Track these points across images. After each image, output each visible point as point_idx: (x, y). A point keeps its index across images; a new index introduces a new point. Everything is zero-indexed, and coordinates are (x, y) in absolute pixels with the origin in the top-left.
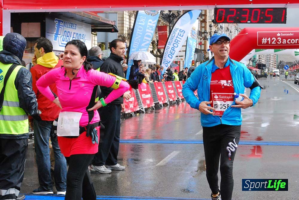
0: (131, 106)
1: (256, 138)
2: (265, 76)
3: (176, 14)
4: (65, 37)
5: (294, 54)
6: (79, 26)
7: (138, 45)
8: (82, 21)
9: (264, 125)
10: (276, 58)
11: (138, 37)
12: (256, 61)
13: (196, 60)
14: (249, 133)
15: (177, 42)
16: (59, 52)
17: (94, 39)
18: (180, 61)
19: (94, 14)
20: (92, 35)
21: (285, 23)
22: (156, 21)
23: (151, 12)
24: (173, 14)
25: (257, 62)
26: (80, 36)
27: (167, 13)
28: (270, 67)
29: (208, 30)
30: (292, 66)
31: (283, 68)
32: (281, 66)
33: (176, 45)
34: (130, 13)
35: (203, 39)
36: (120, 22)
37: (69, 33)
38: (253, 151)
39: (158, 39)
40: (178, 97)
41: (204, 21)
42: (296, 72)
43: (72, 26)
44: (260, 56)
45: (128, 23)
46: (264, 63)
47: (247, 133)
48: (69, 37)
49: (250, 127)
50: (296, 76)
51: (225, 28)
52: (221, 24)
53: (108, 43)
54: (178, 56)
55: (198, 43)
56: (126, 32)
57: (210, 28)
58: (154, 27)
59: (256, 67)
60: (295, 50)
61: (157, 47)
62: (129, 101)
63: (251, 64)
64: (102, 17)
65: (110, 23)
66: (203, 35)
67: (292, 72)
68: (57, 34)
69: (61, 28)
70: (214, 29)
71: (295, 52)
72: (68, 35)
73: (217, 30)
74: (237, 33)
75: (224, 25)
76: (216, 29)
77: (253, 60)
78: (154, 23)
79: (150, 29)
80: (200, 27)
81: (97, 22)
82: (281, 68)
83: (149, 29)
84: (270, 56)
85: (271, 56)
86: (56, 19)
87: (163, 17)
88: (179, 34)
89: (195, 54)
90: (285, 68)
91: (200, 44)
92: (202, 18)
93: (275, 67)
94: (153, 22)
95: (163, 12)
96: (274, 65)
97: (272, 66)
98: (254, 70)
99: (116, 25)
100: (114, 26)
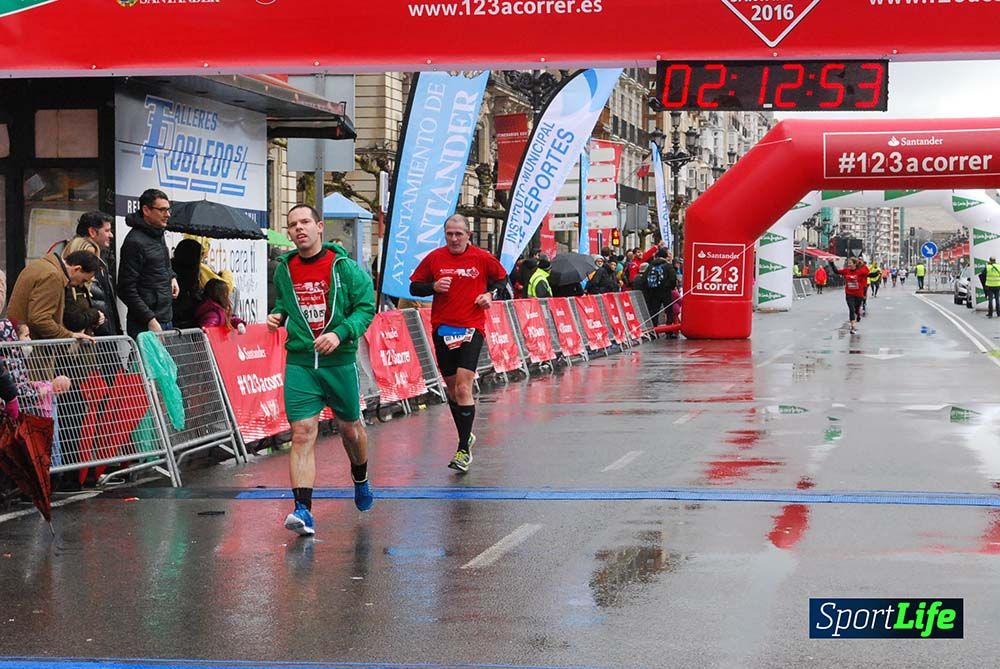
0: (401, 379)
4: (180, 156)
6: (225, 120)
7: (421, 177)
11: (422, 152)
13: (626, 228)
18: (569, 232)
19: (274, 79)
24: (546, 76)
26: (228, 150)
33: (545, 180)
34: (405, 73)
36: (373, 101)
37: (191, 144)
39: (498, 158)
43: (201, 120)
48: (193, 157)
51: (727, 118)
52: (712, 112)
53: (328, 173)
54: (562, 216)
55: (633, 170)
56: (391, 134)
61: (495, 187)
62: (394, 365)
63: (814, 238)
64: (300, 91)
65: (329, 108)
68: (153, 146)
70: (687, 123)
71: (953, 197)
72: (190, 150)
75: (723, 115)
77: (819, 225)
79: (462, 122)
83: (458, 124)
86: (149, 96)
87: (511, 85)
89: (618, 208)
91: (643, 173)
96: (892, 241)
97: (886, 244)
99: (350, 117)
100: (342, 119)
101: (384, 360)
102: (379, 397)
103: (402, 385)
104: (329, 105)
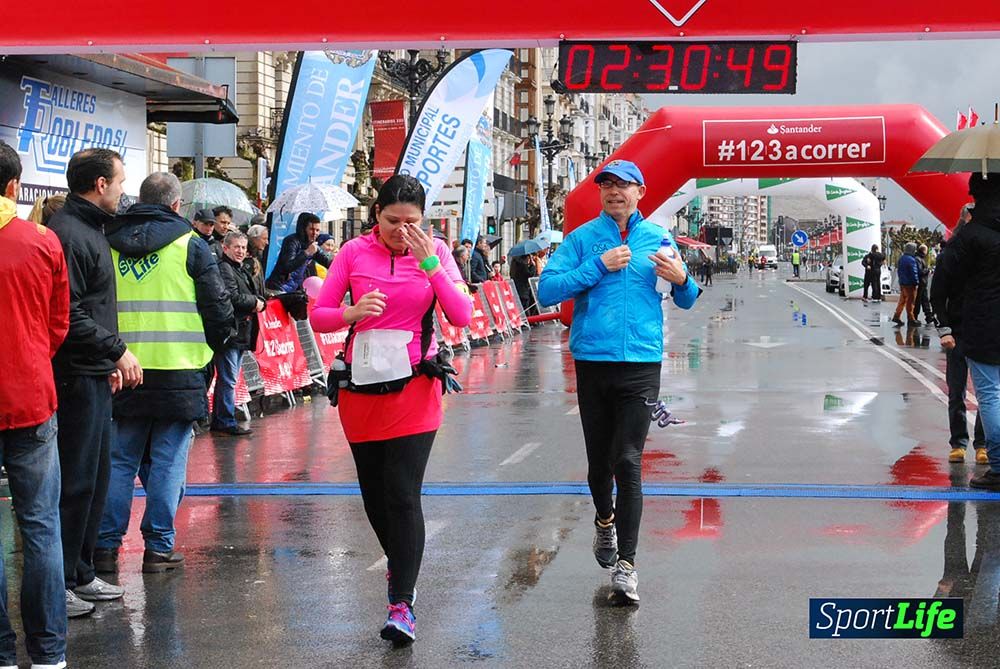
0: (285, 370)
1: (702, 472)
2: (731, 267)
3: (434, 63)
4: (58, 140)
5: (823, 194)
6: (102, 103)
7: (303, 165)
8: (116, 85)
9: (728, 430)
10: (765, 207)
11: (304, 139)
12: (700, 217)
13: (502, 216)
14: (680, 457)
15: (435, 156)
16: (36, 190)
17: (156, 147)
18: (447, 220)
19: (153, 60)
20: (150, 131)
21: (793, 91)
22: (364, 84)
23: (349, 54)
24: (423, 62)
25: (703, 220)
26: (108, 135)
27: (403, 57)
28: (745, 237)
29: (540, 115)
30: (818, 234)
31: (788, 241)
32: (781, 233)
33: (434, 164)
34: (278, 59)
35: (522, 146)
36: (244, 88)
37: (69, 127)
38: (693, 515)
39: (373, 146)
40: (443, 339)
41: (527, 86)
42: (830, 253)
43: (79, 103)
44: (712, 201)
45: (271, 93)
46: (726, 225)
47: (672, 456)
48: (71, 140)
49: (679, 436)
50: (830, 266)
51: (598, 108)
52: (583, 95)
53: (204, 160)
54: (440, 203)
55: (506, 158)
56: (264, 121)
57: (548, 108)
58: (357, 102)
59: (701, 236)
60: (827, 181)
61: (371, 174)
62: (278, 356)
63: (684, 226)
64: (182, 73)
65: (211, 91)
66: (524, 133)
67: (818, 254)
68: (29, 129)
69: (43, 108)
70: (559, 111)
71: (827, 186)
72: (68, 134)
73: (571, 115)
74: (638, 124)
75: (593, 99)
76: (567, 113)
77: (689, 214)
78: (357, 92)
79: (345, 109)
80: (513, 104)
81: (168, 88)
82: (782, 241)
83: (342, 111)
84: (746, 200)
85: (748, 200)
86: (24, 77)
87: (388, 72)
88: (443, 130)
89: (496, 197)
90: (795, 240)
91: (516, 161)
92: (519, 74)
93: (762, 239)
94: (352, 88)
95: (390, 55)
96: (759, 230)
97: (753, 234)
98: (695, 247)
99: (232, 101)
100: (224, 103)
101: (268, 350)
102: (263, 389)
103: (286, 377)
104: (211, 87)
